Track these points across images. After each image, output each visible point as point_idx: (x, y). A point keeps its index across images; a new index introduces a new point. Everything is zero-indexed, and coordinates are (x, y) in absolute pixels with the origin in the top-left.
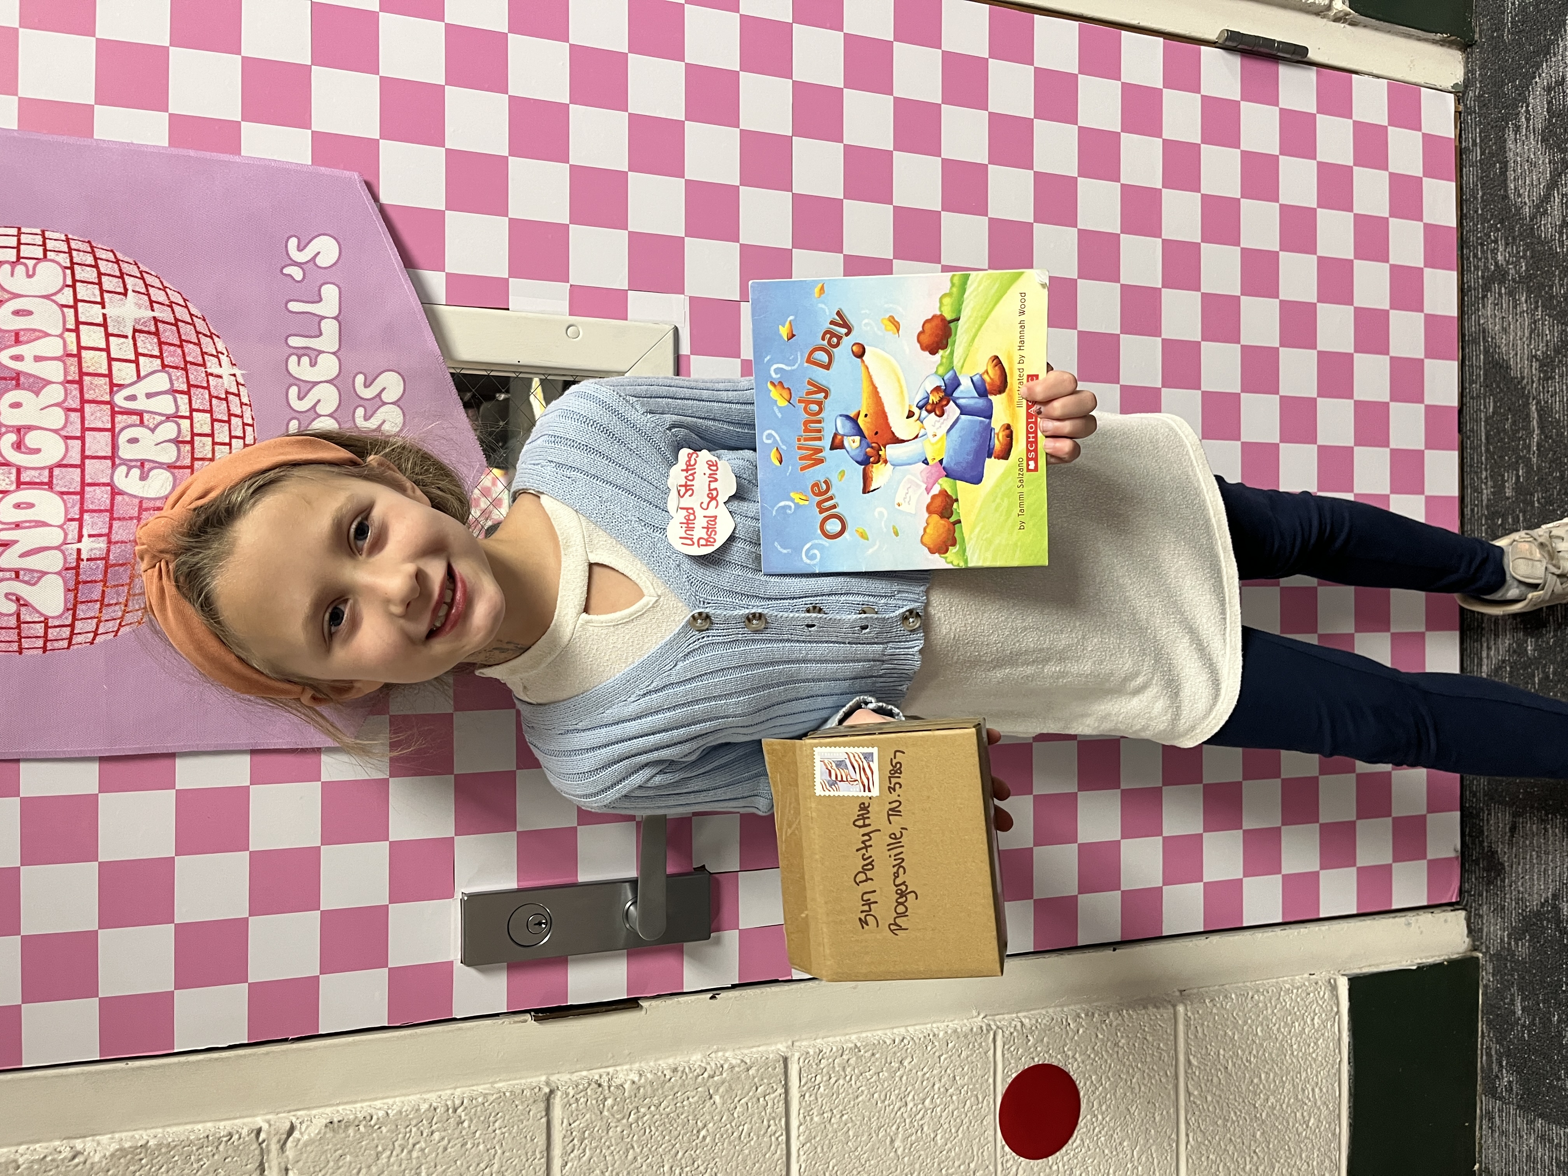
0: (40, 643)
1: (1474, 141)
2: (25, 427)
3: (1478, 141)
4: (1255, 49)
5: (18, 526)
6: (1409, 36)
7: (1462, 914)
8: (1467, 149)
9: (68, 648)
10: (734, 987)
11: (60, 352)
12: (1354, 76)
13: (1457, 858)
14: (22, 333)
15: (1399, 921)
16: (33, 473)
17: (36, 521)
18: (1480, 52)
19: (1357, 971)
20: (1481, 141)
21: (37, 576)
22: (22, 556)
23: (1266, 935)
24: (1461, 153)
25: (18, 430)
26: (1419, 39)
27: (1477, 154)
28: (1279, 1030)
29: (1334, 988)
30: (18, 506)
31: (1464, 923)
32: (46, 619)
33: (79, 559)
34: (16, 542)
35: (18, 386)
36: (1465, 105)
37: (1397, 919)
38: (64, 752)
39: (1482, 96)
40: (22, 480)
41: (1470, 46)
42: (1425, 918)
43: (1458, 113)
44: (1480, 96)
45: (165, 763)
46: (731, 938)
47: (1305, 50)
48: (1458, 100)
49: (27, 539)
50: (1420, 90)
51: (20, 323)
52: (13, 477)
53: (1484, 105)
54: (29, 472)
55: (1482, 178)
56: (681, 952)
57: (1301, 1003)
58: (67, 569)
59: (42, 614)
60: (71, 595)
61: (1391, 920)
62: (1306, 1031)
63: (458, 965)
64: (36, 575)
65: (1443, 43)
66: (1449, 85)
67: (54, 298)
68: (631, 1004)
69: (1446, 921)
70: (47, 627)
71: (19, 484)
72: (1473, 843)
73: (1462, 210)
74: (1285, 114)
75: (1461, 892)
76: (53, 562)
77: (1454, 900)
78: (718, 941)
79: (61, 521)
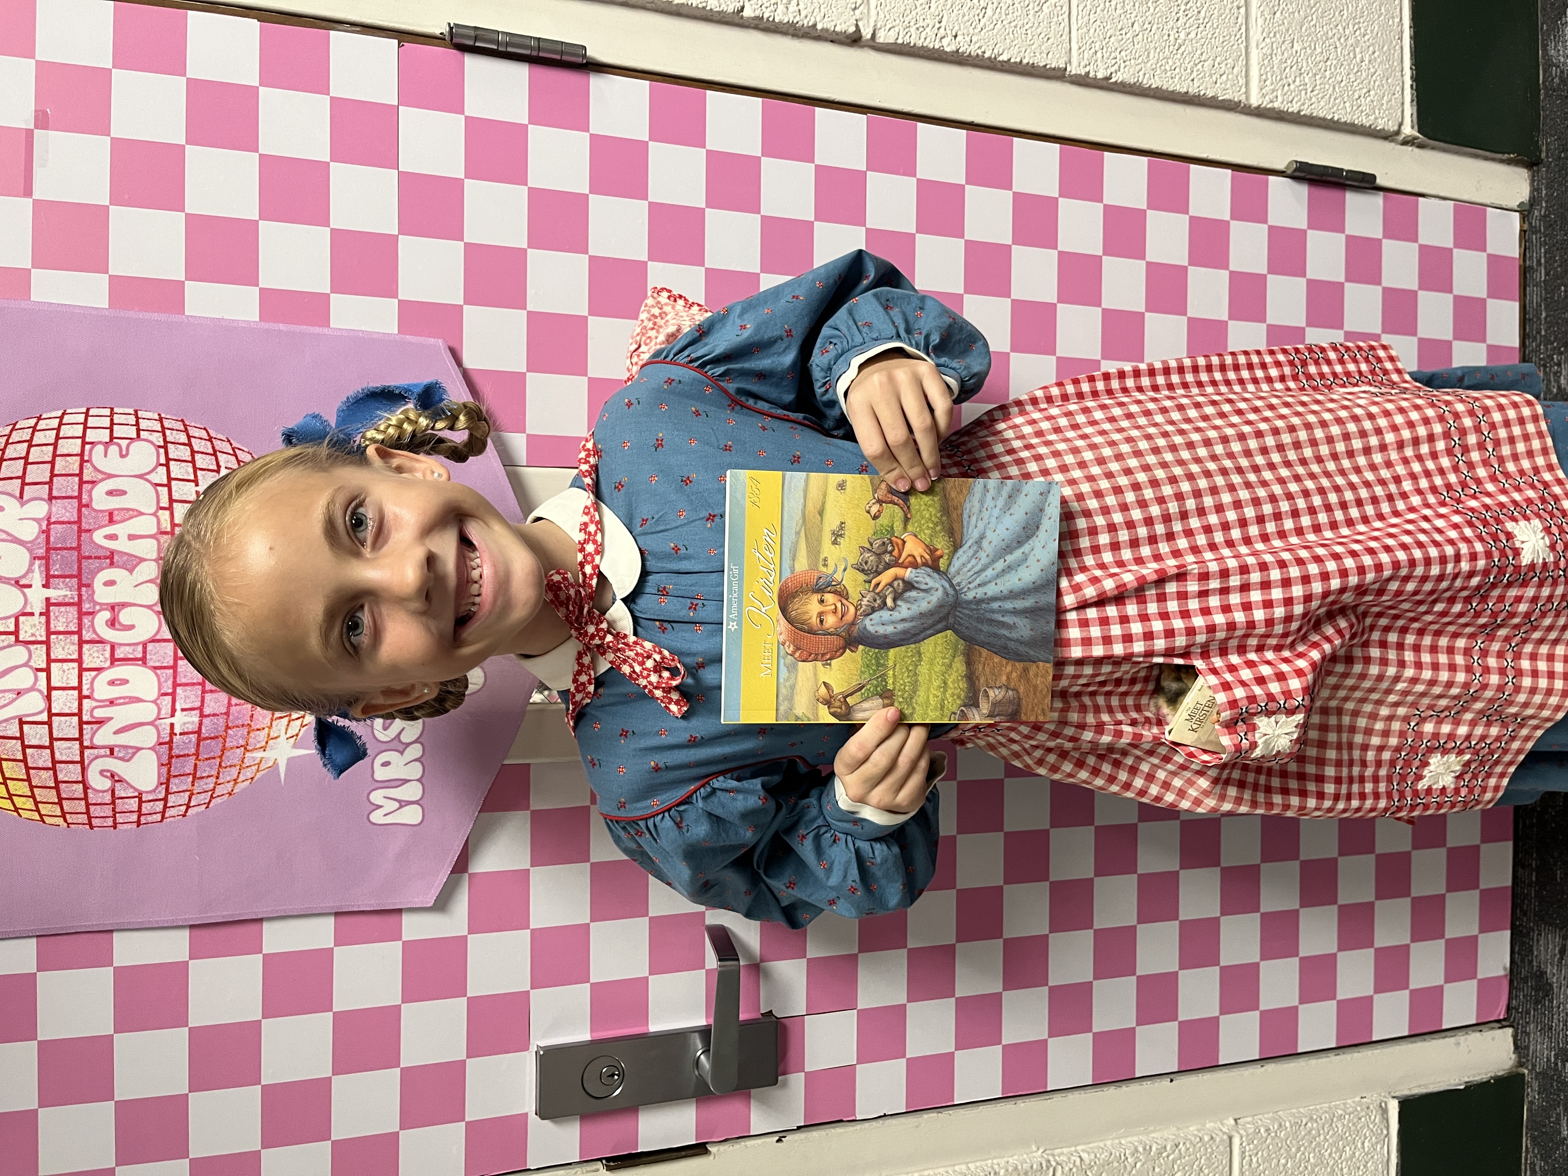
0: (134, 817)
1: (1539, 261)
2: (119, 604)
3: (1543, 260)
4: (1324, 178)
5: (112, 702)
6: (1476, 156)
7: (1509, 1031)
8: (1531, 267)
9: (161, 821)
10: (799, 1128)
11: (154, 530)
12: (1421, 199)
13: (1506, 976)
14: (116, 512)
15: (1448, 1042)
16: (127, 648)
17: (130, 698)
18: (1547, 172)
19: (1407, 1092)
20: (1546, 262)
21: (132, 752)
22: (117, 732)
23: (1320, 1061)
24: (1525, 272)
25: (112, 607)
26: (1486, 159)
27: (1541, 275)
28: (1330, 1155)
29: (1384, 1111)
30: (112, 683)
31: (1511, 1040)
32: (140, 794)
33: (172, 733)
34: (110, 719)
35: (112, 564)
36: (1530, 224)
37: (1447, 1039)
38: (157, 922)
39: (1548, 216)
40: (116, 656)
41: (1537, 164)
42: (1474, 1037)
43: (1523, 232)
44: (1545, 216)
45: (253, 927)
46: (796, 1082)
47: (1373, 177)
48: (1523, 219)
49: (121, 715)
50: (1485, 211)
51: (114, 503)
52: (107, 654)
53: (1550, 226)
54: (122, 648)
55: (1546, 299)
56: (749, 1096)
57: (1353, 1128)
58: (161, 744)
59: (135, 789)
60: (164, 770)
61: (1442, 1041)
62: (1357, 1154)
63: (533, 1118)
64: (130, 751)
65: (1509, 162)
66: (1514, 204)
67: (148, 477)
68: (699, 1149)
69: (1493, 1039)
70: (141, 802)
71: (114, 660)
72: (1523, 961)
73: (1524, 329)
74: (1351, 241)
75: (1509, 1008)
76: (147, 737)
77: (1502, 1017)
78: (785, 1084)
79: (154, 695)
